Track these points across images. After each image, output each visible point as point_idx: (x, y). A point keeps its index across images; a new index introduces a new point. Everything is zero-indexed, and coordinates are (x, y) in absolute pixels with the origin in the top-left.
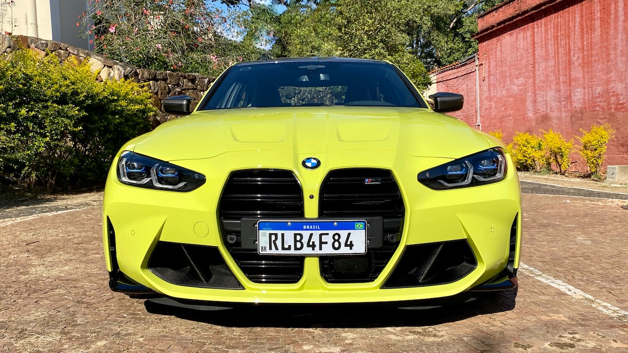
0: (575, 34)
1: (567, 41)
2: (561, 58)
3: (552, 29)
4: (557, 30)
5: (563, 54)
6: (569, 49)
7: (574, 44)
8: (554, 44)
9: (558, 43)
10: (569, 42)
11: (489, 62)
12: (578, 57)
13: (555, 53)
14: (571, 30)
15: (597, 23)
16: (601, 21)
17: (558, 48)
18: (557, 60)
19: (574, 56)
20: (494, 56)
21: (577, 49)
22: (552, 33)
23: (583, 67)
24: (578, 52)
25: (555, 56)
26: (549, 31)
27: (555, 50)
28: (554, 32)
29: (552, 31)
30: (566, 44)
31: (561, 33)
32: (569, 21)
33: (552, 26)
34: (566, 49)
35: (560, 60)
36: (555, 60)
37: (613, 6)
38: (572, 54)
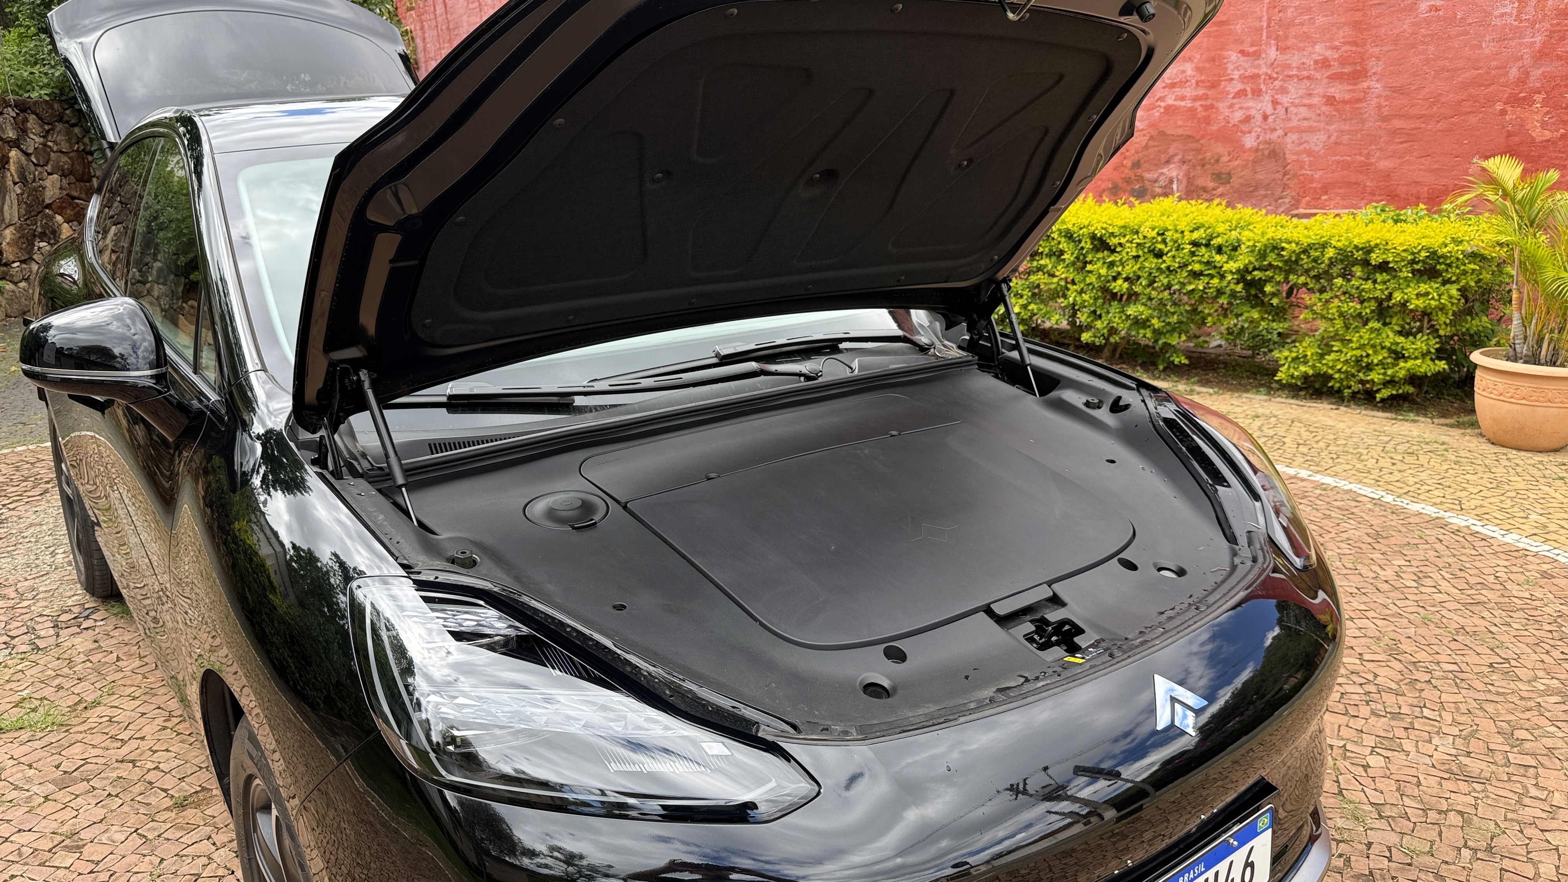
11: (422, 28)
20: (432, 16)
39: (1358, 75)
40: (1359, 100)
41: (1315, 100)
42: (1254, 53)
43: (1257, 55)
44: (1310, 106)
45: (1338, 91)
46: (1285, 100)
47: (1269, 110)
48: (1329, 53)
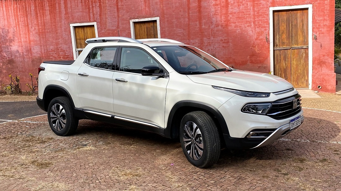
0: (31, 16)
1: (26, 19)
2: (22, 28)
3: (12, 10)
4: (17, 11)
5: (23, 25)
6: (28, 23)
7: (31, 21)
8: (15, 19)
9: (18, 19)
10: (27, 20)
12: (35, 29)
13: (16, 24)
14: (28, 13)
15: (48, 12)
16: (49, 11)
17: (18, 22)
18: (18, 28)
19: (32, 28)
21: (33, 24)
22: (13, 13)
23: (39, 35)
24: (34, 26)
25: (16, 26)
26: (10, 11)
27: (16, 23)
28: (14, 12)
29: (13, 11)
30: (24, 20)
31: (20, 14)
32: (26, 8)
33: (12, 8)
34: (25, 23)
35: (21, 29)
36: (16, 28)
37: (57, 5)
38: (30, 26)
39: (228, 42)
40: (228, 47)
41: (221, 47)
42: (209, 38)
43: (210, 38)
44: (220, 48)
45: (224, 45)
46: (215, 47)
47: (213, 48)
48: (223, 39)
